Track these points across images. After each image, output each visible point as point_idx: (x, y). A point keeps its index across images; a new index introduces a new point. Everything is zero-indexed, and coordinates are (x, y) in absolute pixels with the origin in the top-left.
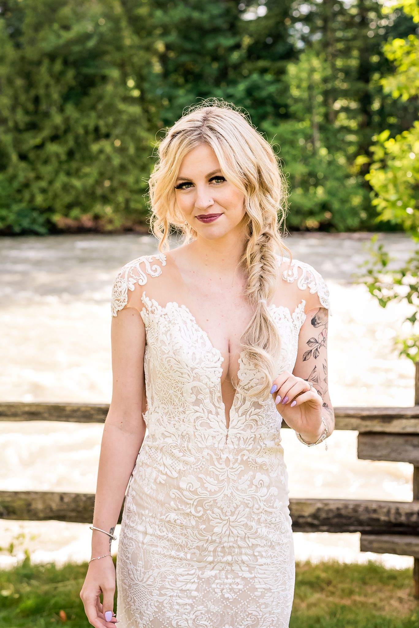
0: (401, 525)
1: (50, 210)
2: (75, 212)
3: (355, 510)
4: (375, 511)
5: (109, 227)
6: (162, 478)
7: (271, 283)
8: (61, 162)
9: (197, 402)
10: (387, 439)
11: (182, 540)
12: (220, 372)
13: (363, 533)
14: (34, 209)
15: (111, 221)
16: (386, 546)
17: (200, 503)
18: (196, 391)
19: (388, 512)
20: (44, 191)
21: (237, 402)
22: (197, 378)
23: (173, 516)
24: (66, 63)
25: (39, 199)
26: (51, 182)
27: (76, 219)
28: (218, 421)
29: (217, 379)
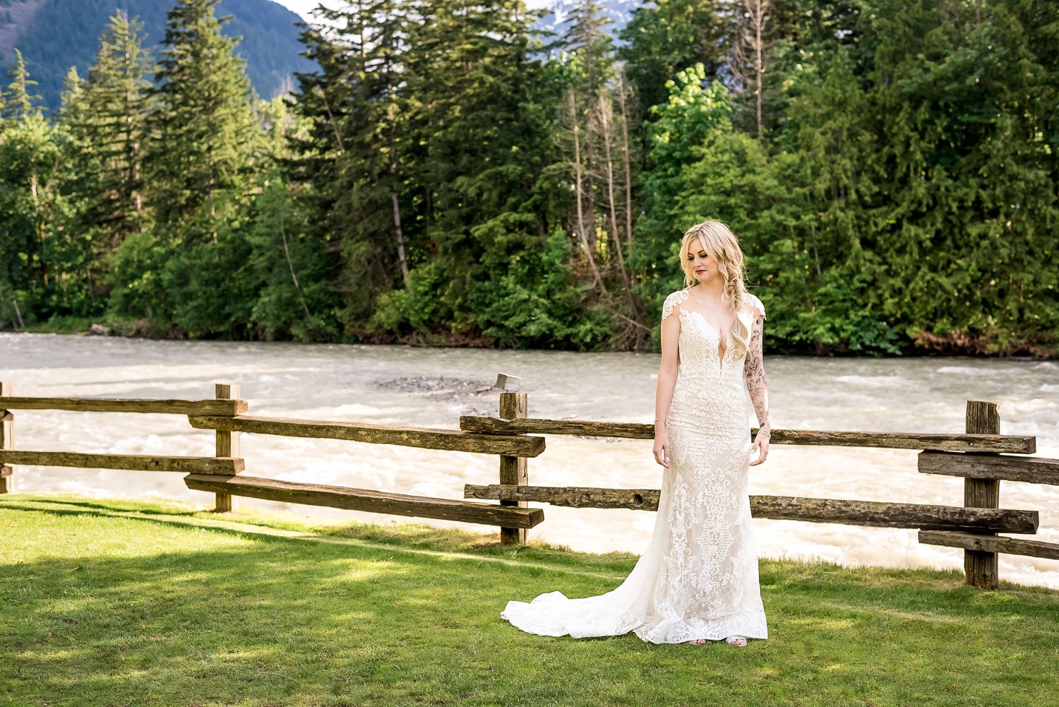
0: (946, 522)
1: (906, 320)
2: (942, 324)
3: (914, 509)
4: (929, 510)
5: (992, 347)
6: (689, 394)
7: (740, 303)
8: (923, 251)
9: (708, 357)
10: (940, 456)
11: (698, 424)
12: (718, 342)
13: (922, 528)
14: (883, 318)
15: (995, 338)
16: (936, 538)
17: (708, 405)
18: (708, 351)
19: (938, 511)
20: (897, 292)
21: (725, 357)
22: (708, 345)
23: (694, 412)
24: (935, 108)
25: (889, 304)
26: (907, 282)
27: (943, 334)
28: (716, 366)
29: (716, 345)
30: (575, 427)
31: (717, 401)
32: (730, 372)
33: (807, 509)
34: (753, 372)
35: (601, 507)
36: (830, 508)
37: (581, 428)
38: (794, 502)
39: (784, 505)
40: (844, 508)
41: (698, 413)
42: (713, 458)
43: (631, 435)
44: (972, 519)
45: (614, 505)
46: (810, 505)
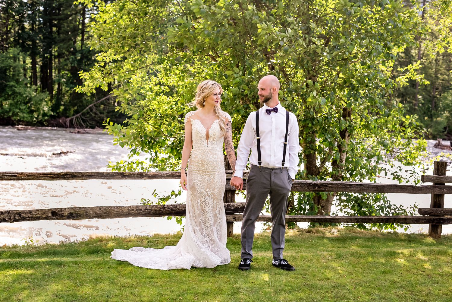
9: (201, 140)
18: (201, 137)
21: (209, 139)
28: (205, 144)
29: (205, 134)
30: (12, 176)
31: (206, 159)
32: (212, 146)
33: (156, 210)
34: (228, 147)
35: (29, 220)
36: (167, 209)
37: (15, 176)
38: (148, 208)
39: (143, 210)
40: (174, 209)
41: (199, 165)
42: (205, 185)
43: (50, 179)
44: (232, 208)
45: (38, 218)
46: (157, 209)
